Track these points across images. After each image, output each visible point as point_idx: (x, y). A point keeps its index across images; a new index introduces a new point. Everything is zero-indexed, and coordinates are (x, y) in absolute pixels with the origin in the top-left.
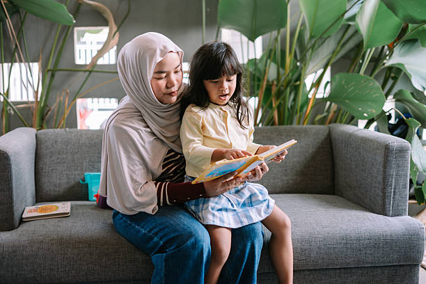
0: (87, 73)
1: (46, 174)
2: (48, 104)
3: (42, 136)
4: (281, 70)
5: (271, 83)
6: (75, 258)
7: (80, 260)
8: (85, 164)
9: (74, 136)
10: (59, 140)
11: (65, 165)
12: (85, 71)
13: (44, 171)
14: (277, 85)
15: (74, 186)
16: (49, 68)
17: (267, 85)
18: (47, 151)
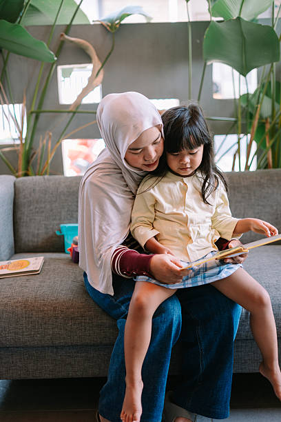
0: (71, 114)
1: (24, 224)
2: (33, 146)
3: (20, 185)
4: (276, 104)
5: (264, 121)
6: (40, 321)
7: (45, 324)
8: (63, 213)
9: (53, 184)
10: (37, 189)
11: (44, 214)
12: (69, 112)
13: (22, 220)
14: (270, 123)
15: (52, 237)
16: (33, 109)
17: (259, 123)
18: (25, 201)
